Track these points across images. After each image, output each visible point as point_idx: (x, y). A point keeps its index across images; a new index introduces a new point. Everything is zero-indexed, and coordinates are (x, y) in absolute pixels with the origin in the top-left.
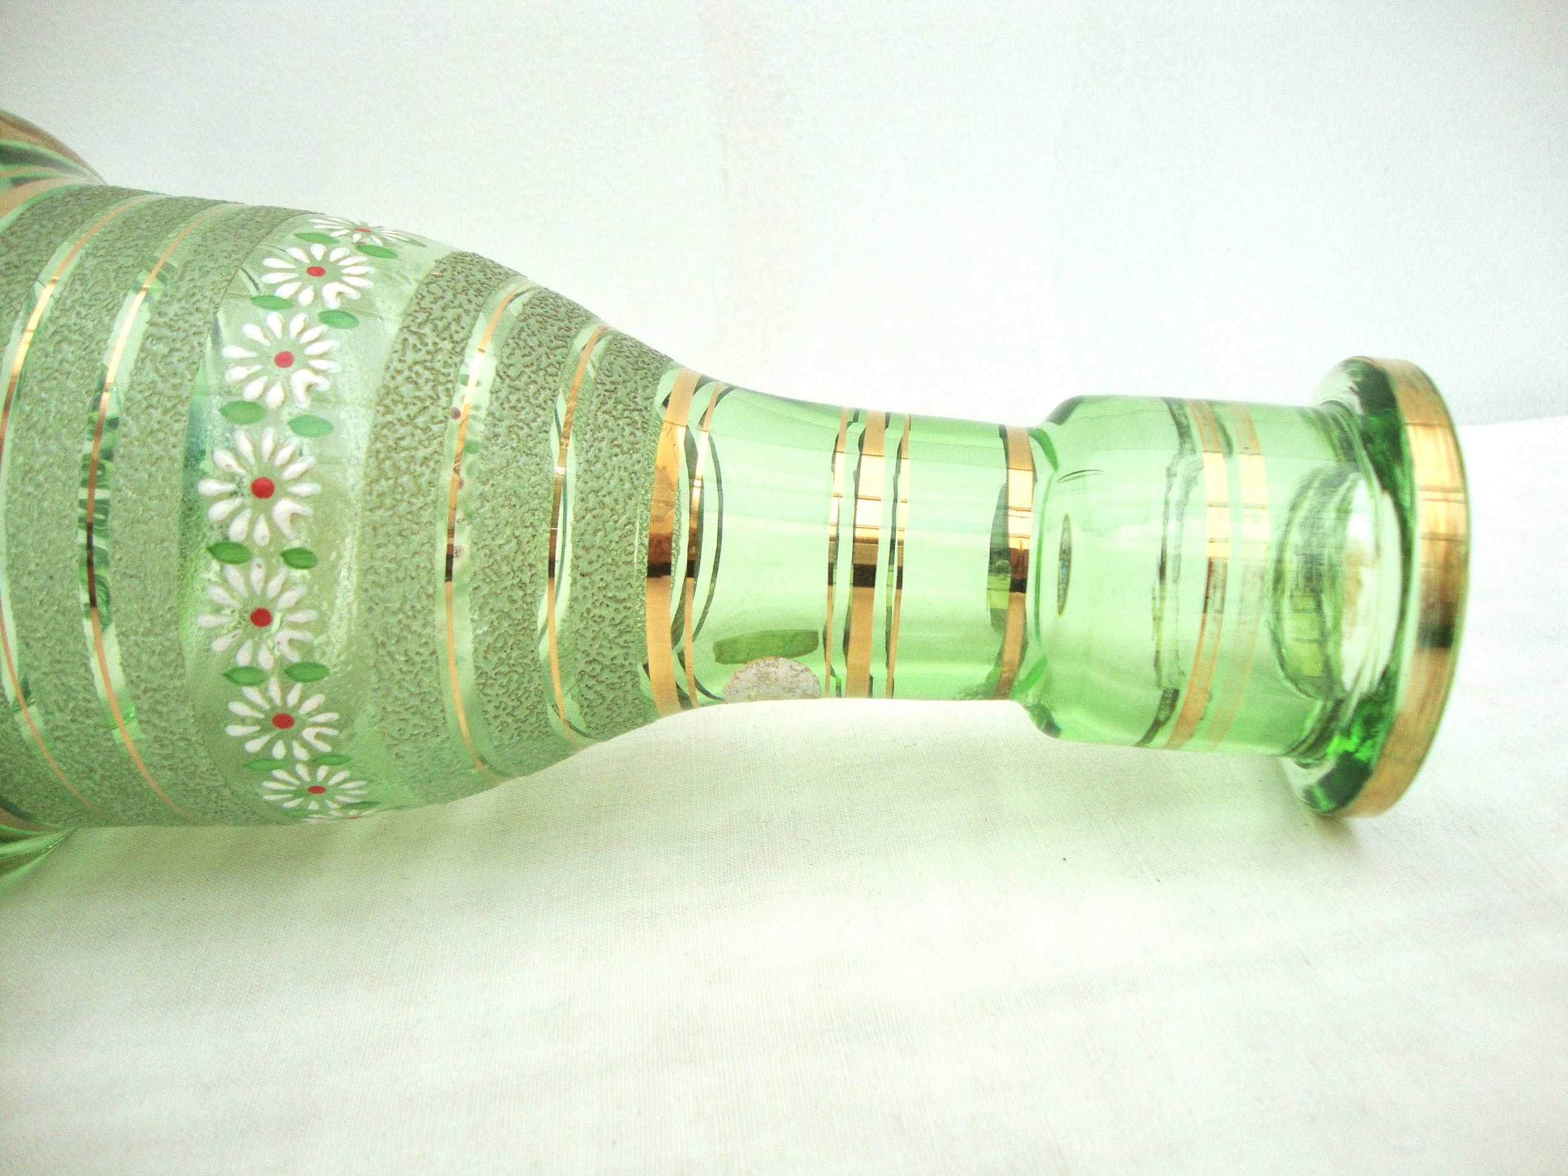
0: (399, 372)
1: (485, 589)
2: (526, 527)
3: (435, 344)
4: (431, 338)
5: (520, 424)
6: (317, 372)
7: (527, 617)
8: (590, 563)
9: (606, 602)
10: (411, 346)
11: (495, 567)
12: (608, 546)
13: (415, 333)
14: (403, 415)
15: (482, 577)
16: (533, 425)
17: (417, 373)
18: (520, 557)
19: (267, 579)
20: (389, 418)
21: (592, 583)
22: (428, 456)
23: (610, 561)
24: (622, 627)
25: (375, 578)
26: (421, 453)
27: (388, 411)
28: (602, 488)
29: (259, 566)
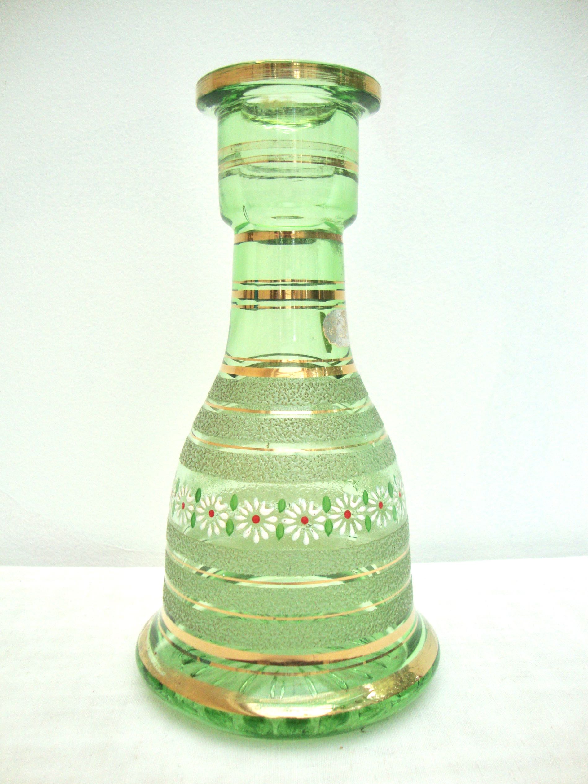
0: (215, 472)
1: (293, 436)
2: (270, 423)
3: (206, 459)
4: (204, 461)
5: (234, 426)
6: (216, 501)
7: (305, 422)
8: (284, 398)
9: (300, 392)
10: (207, 468)
11: (285, 433)
12: (278, 392)
13: (203, 467)
14: (230, 469)
15: (288, 438)
16: (234, 422)
17: (216, 465)
18: (282, 424)
19: (290, 517)
20: (231, 473)
21: (292, 398)
22: (244, 459)
23: (284, 391)
24: (310, 386)
25: (288, 477)
26: (244, 462)
27: (229, 474)
28: (257, 396)
29: (285, 521)
